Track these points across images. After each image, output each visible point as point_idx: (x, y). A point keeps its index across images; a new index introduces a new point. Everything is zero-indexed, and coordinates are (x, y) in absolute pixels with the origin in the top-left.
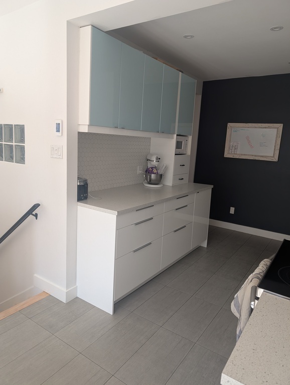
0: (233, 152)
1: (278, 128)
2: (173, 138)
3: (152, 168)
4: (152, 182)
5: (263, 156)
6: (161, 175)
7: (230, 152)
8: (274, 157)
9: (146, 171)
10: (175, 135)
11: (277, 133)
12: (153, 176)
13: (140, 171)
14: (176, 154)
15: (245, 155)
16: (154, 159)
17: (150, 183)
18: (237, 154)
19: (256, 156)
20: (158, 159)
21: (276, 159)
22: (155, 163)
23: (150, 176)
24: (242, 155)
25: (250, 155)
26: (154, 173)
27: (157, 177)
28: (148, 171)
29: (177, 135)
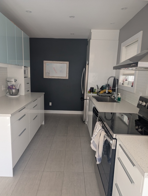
0: (48, 76)
1: (67, 64)
2: (22, 68)
3: (12, 86)
4: (13, 94)
5: (62, 77)
6: (18, 90)
7: (46, 75)
8: (66, 77)
9: (8, 88)
10: (23, 67)
11: (67, 66)
12: (14, 91)
13: (3, 88)
14: (24, 77)
15: (54, 76)
16: (13, 80)
17: (12, 95)
18: (50, 76)
19: (59, 77)
20: (16, 81)
21: (67, 78)
22: (13, 83)
23: (12, 91)
24: (52, 77)
25: (56, 77)
26: (14, 89)
27: (16, 91)
28: (10, 88)
29: (24, 67)
